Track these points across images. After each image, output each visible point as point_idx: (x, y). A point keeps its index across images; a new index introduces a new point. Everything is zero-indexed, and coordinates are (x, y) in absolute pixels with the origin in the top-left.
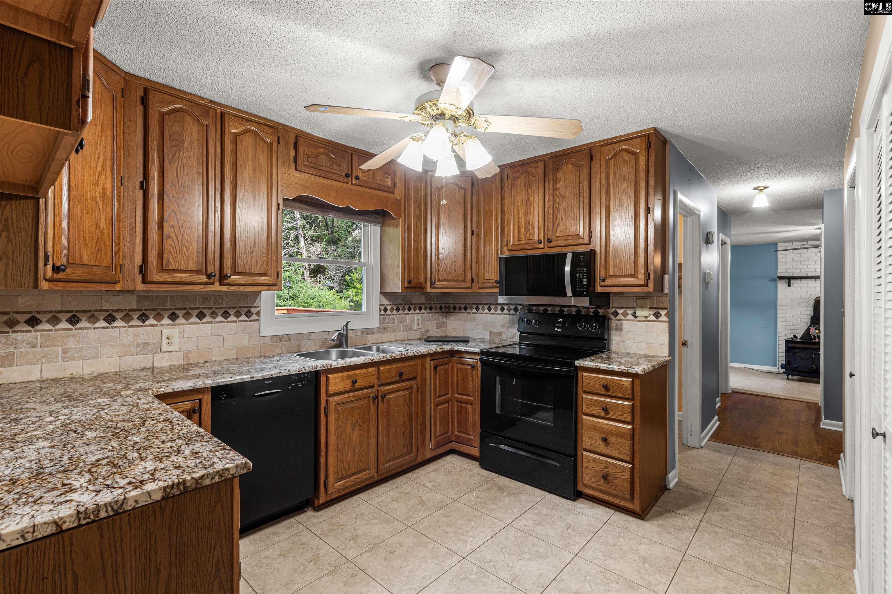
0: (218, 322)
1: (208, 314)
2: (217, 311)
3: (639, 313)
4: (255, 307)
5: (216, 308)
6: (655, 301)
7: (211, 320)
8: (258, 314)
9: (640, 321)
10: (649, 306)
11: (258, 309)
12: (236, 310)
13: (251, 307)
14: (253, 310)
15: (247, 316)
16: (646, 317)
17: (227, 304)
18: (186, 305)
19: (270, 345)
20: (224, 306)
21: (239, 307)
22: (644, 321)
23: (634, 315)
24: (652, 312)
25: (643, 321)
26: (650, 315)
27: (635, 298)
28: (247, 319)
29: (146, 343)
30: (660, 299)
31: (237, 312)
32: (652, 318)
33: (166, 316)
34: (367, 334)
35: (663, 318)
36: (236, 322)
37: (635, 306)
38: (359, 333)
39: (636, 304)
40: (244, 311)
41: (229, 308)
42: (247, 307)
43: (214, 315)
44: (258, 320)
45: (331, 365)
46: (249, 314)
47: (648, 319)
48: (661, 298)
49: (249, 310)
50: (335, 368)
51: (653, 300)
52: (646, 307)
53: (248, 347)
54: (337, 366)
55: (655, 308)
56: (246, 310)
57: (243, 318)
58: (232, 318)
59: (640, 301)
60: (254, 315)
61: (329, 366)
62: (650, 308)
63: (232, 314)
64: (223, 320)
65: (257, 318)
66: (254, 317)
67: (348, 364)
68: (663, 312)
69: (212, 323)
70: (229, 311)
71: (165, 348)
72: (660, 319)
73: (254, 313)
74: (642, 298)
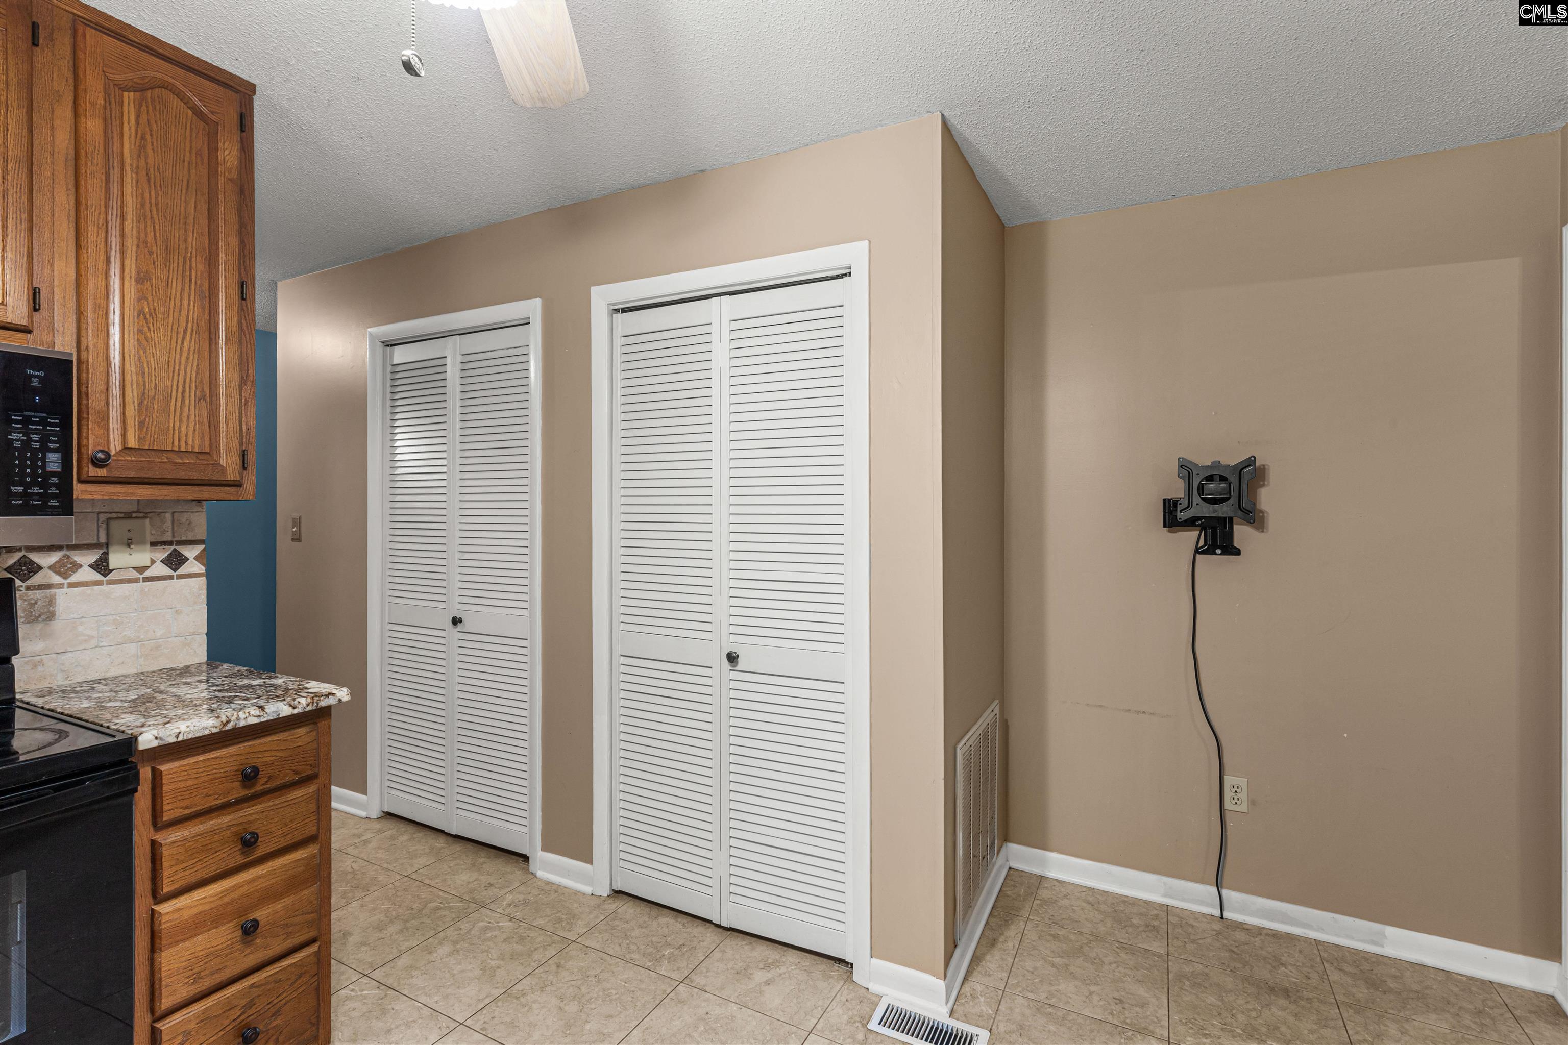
3: (117, 559)
6: (169, 523)
9: (121, 581)
10: (150, 538)
16: (141, 569)
22: (136, 581)
23: (102, 567)
24: (162, 554)
25: (130, 581)
26: (153, 562)
27: (103, 517)
30: (184, 518)
32: (160, 569)
35: (193, 566)
37: (103, 540)
39: (108, 535)
47: (148, 573)
48: (186, 515)
51: (163, 522)
52: (141, 542)
55: (170, 543)
59: (119, 528)
62: (153, 544)
68: (191, 552)
72: (183, 570)
74: (128, 516)
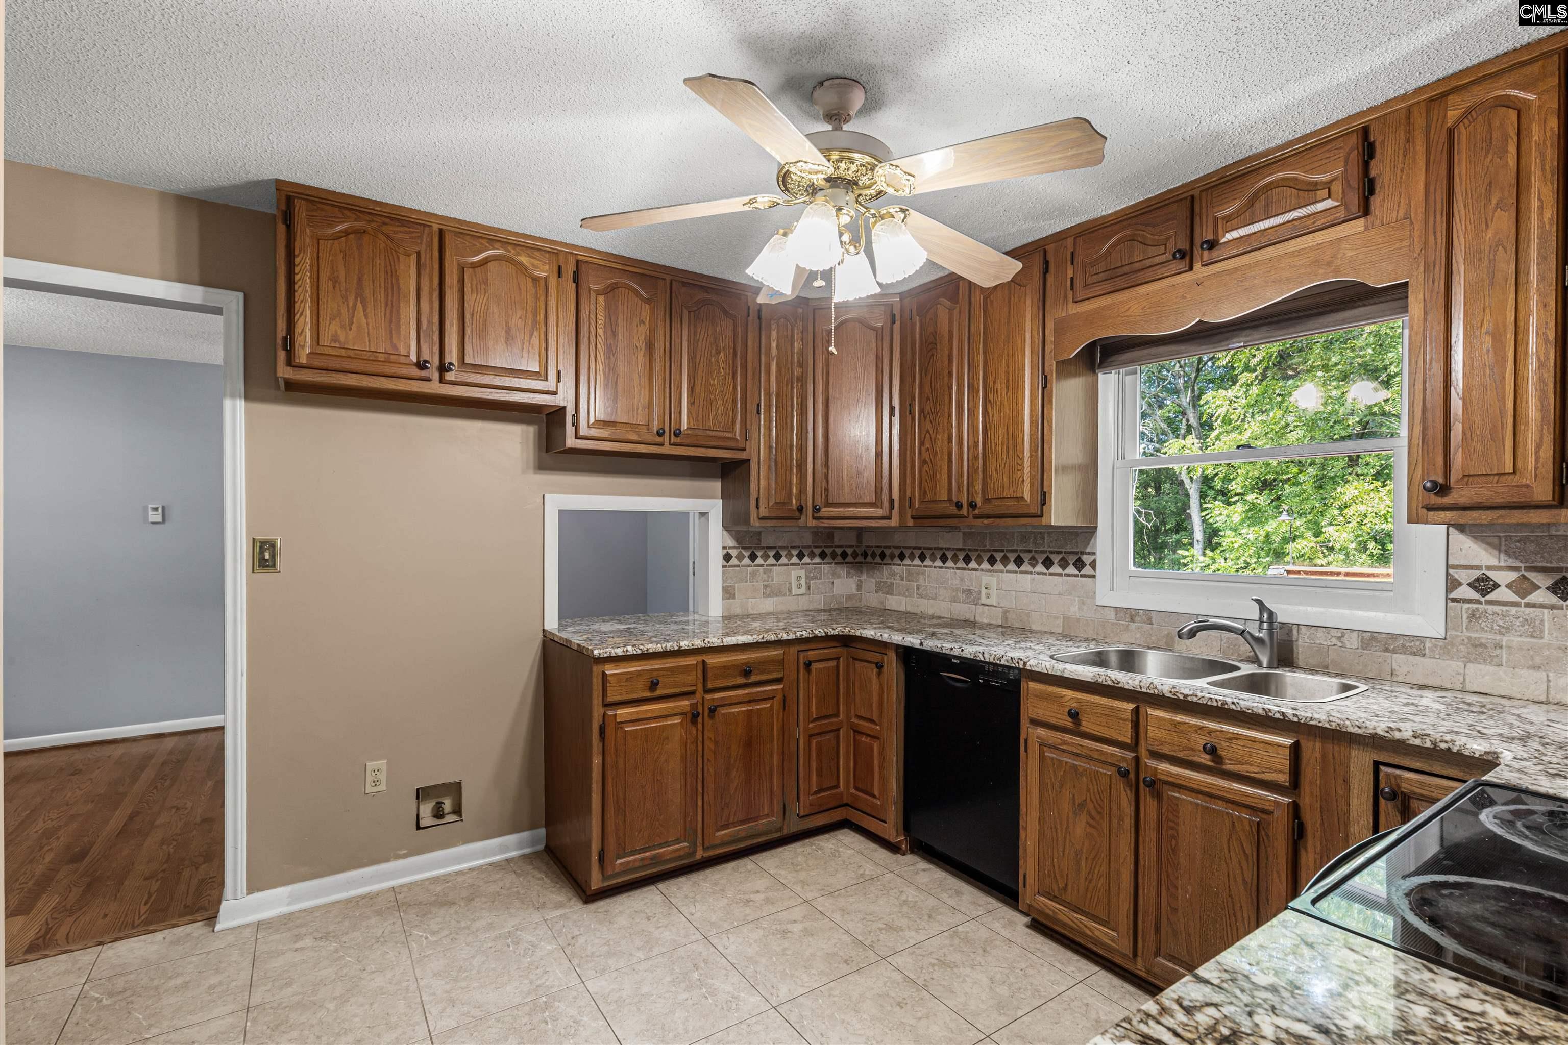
0: (1038, 573)
1: (1026, 561)
2: (1036, 556)
4: (1089, 553)
5: (1036, 552)
7: (1030, 569)
8: (1093, 565)
11: (1092, 558)
12: (1061, 556)
13: (1082, 553)
14: (1086, 559)
15: (1076, 568)
17: (1049, 547)
18: (1003, 546)
19: (1113, 624)
20: (1045, 549)
21: (1065, 553)
28: (1076, 572)
29: (969, 590)
31: (1063, 559)
33: (985, 559)
34: (1387, 650)
36: (1060, 575)
38: (1353, 642)
40: (1072, 559)
41: (1051, 552)
42: (1076, 553)
43: (1033, 562)
44: (1094, 576)
45: (1025, 664)
46: (1079, 565)
49: (1080, 558)
50: (1031, 671)
53: (1078, 620)
54: (1037, 670)
56: (1075, 557)
57: (1071, 570)
58: (1056, 569)
60: (1088, 567)
61: (1021, 663)
63: (1056, 562)
64: (1044, 570)
65: (1091, 572)
66: (1087, 570)
67: (1059, 673)
69: (1031, 573)
70: (1052, 557)
71: (984, 600)
73: (1088, 563)
